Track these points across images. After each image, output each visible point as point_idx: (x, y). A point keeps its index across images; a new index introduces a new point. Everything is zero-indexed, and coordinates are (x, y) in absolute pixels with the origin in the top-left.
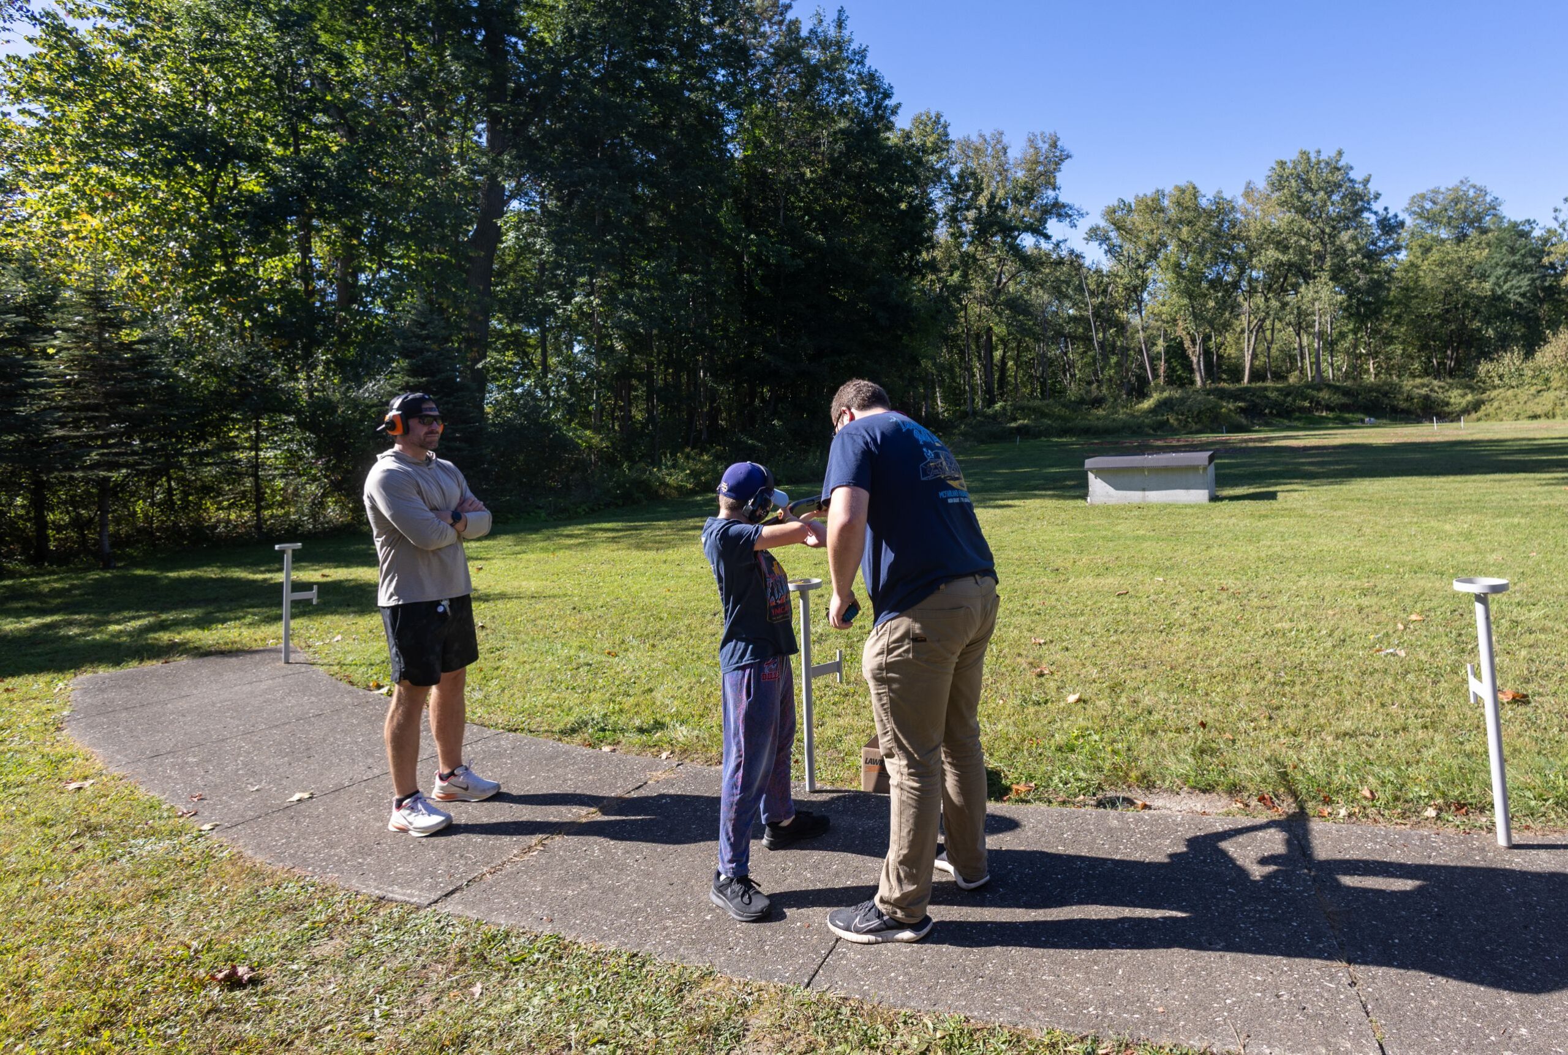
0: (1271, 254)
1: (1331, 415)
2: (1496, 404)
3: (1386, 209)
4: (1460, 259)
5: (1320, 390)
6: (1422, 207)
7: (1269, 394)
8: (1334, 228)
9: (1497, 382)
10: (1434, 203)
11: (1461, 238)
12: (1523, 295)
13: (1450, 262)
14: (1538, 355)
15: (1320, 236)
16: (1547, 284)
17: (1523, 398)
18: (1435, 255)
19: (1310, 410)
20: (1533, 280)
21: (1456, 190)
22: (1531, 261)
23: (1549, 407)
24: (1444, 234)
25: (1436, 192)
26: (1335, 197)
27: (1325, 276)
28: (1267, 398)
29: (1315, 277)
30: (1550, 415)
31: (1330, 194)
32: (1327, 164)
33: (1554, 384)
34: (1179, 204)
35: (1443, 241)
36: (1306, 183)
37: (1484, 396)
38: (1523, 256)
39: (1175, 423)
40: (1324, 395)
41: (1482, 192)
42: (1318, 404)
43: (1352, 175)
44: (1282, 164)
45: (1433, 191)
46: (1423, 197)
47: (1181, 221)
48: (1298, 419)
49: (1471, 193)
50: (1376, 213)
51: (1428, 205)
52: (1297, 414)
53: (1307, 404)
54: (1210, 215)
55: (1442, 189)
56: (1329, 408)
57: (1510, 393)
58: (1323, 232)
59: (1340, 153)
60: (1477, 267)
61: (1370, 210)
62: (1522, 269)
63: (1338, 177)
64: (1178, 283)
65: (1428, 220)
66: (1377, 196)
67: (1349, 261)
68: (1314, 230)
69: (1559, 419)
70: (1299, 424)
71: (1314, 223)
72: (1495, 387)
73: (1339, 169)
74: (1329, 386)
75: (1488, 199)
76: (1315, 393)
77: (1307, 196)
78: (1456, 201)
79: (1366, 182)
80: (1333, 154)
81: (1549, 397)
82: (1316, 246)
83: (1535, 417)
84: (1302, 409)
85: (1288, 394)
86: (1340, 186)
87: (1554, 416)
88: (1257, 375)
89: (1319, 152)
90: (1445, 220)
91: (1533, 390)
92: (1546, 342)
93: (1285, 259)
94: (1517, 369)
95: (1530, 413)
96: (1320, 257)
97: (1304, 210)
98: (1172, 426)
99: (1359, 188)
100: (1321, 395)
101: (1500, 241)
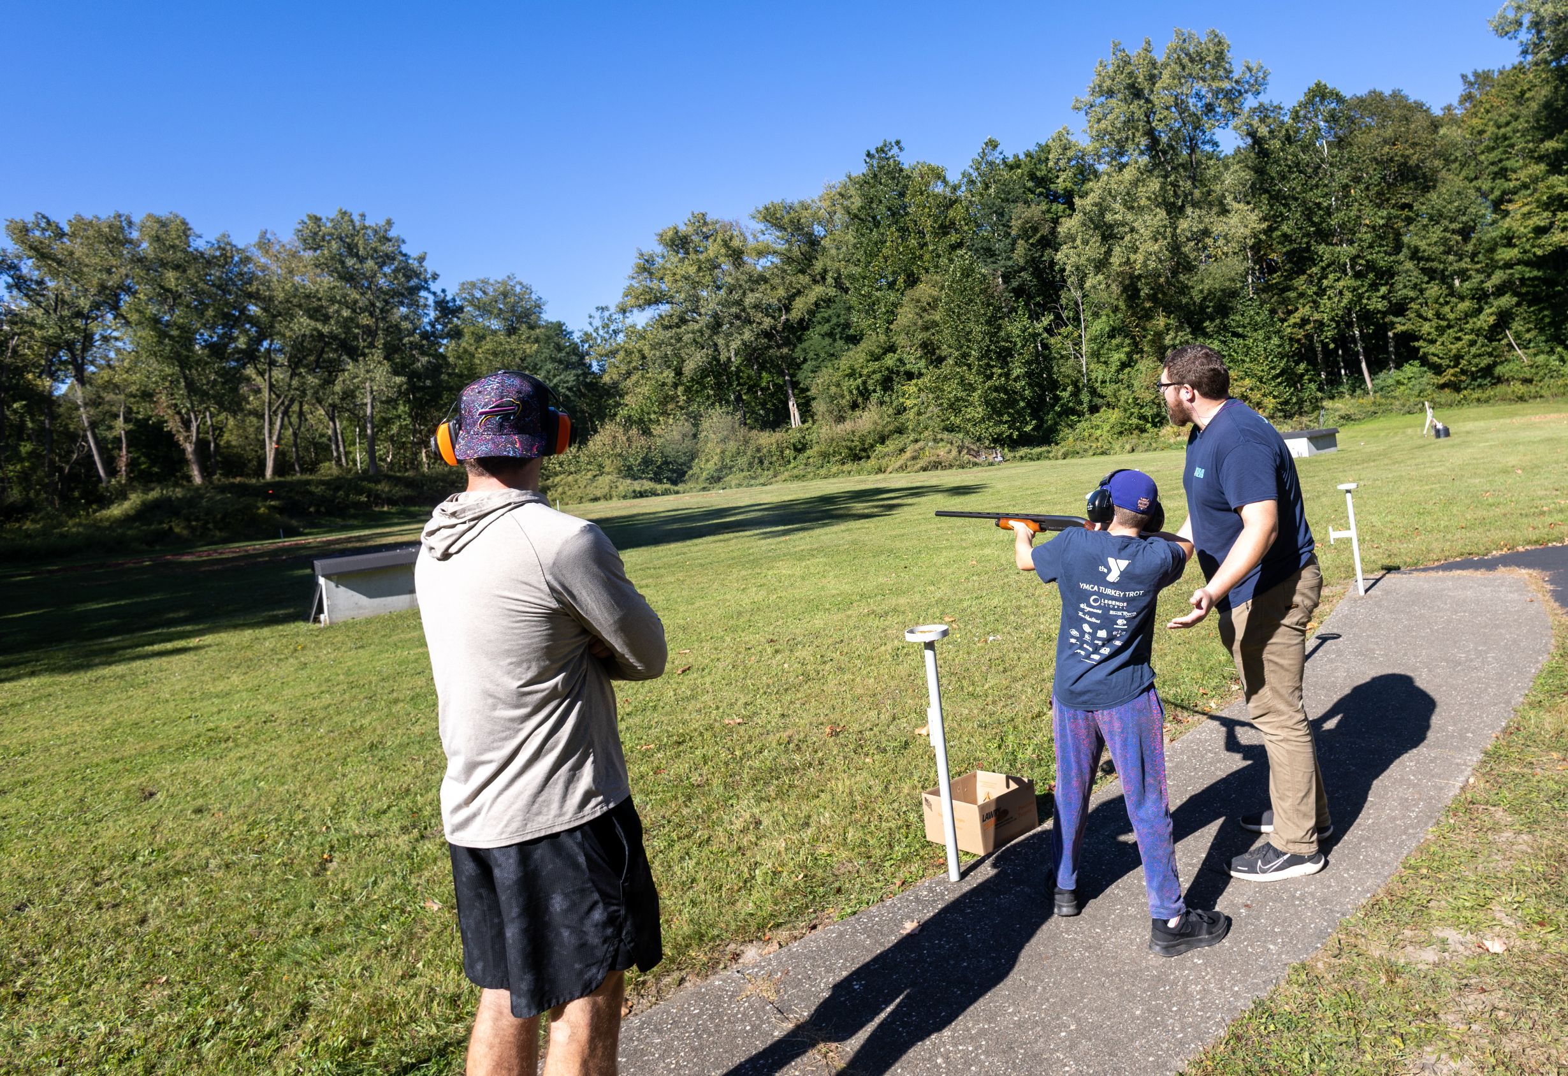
0: (303, 324)
1: (394, 510)
2: (560, 490)
3: (444, 291)
4: (512, 351)
5: (377, 482)
6: (473, 295)
7: (313, 488)
8: (387, 302)
9: (558, 469)
10: (484, 292)
11: (511, 331)
12: (570, 389)
13: (504, 352)
14: (591, 443)
15: (370, 309)
16: (588, 380)
17: (582, 484)
18: (488, 345)
19: (367, 505)
20: (578, 376)
21: (504, 283)
22: (574, 359)
23: (607, 489)
24: (495, 324)
25: (485, 282)
26: (387, 270)
27: (378, 354)
28: (312, 493)
29: (364, 355)
30: (607, 497)
31: (381, 266)
32: (376, 232)
33: (607, 469)
34: (157, 239)
35: (494, 332)
36: (352, 250)
37: (549, 482)
38: (568, 353)
39: (185, 532)
40: (383, 487)
41: (527, 289)
42: (378, 499)
43: (405, 249)
44: (317, 220)
45: (483, 282)
46: (473, 285)
47: (164, 264)
48: (354, 517)
49: (518, 289)
50: (434, 294)
51: (478, 294)
52: (352, 511)
53: (364, 499)
54: (209, 262)
55: (491, 281)
56: (391, 502)
57: (570, 478)
58: (373, 305)
59: (389, 223)
60: (529, 360)
61: (428, 289)
62: (568, 366)
63: (388, 248)
64: (160, 343)
65: (479, 309)
66: (435, 277)
67: (406, 340)
68: (363, 302)
69: (615, 499)
70: (356, 523)
71: (362, 294)
72: (556, 474)
73: (390, 240)
74: (388, 478)
75: (534, 297)
76: (372, 485)
77: (350, 262)
78: (505, 295)
79: (421, 259)
80: (382, 223)
81: (604, 481)
82: (365, 320)
83: (596, 499)
84: (357, 505)
85: (338, 489)
86: (394, 259)
87: (611, 498)
88: (282, 466)
89: (363, 216)
90: (496, 311)
91: (590, 475)
92: (596, 431)
93: (325, 330)
94: (575, 457)
95: (592, 496)
96: (370, 332)
97: (349, 277)
98: (179, 537)
99: (414, 264)
100: (379, 487)
101: (549, 338)
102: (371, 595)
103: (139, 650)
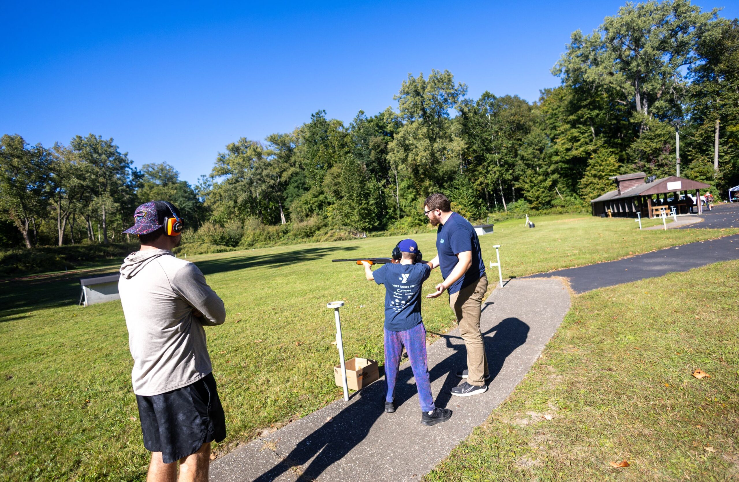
0: (75, 181)
1: (115, 258)
2: (186, 249)
3: (136, 168)
4: (165, 193)
5: (108, 247)
6: (148, 170)
7: (80, 250)
8: (111, 172)
9: (185, 241)
10: (153, 169)
11: (165, 185)
12: (190, 209)
13: (162, 194)
14: (199, 231)
15: (104, 175)
16: (198, 205)
17: (196, 247)
18: (155, 190)
19: (104, 256)
20: (193, 203)
21: (161, 165)
22: (192, 196)
23: (206, 249)
24: (158, 182)
25: (154, 164)
26: (111, 159)
27: (108, 194)
28: (79, 252)
29: (101, 194)
30: (206, 252)
31: (109, 157)
32: (106, 143)
33: (206, 241)
34: (9, 145)
35: (158, 185)
36: (95, 150)
37: (182, 246)
38: (189, 194)
39: (24, 268)
40: (111, 249)
41: (172, 168)
42: (108, 254)
43: (119, 150)
44: (80, 138)
45: (153, 164)
46: (149, 166)
47: (12, 155)
48: (98, 261)
49: (168, 168)
50: (132, 169)
51: (151, 169)
52: (97, 259)
53: (102, 254)
54: (33, 155)
55: (156, 164)
56: (114, 255)
57: (191, 245)
58: (105, 173)
59: (112, 140)
60: (173, 197)
61: (129, 167)
62: (189, 199)
63: (111, 150)
64: (11, 189)
65: (151, 175)
66: (132, 162)
67: (120, 188)
68: (100, 172)
69: (209, 253)
70: (99, 264)
71: (101, 169)
72: (185, 243)
73: (112, 147)
74: (113, 245)
75: (174, 171)
76: (105, 248)
77: (95, 156)
78: (162, 170)
79: (126, 155)
80: (109, 139)
81: (205, 246)
82: (101, 180)
83: (201, 253)
84: (100, 256)
85: (90, 250)
86: (114, 154)
87: (208, 253)
88: (66, 240)
89: (100, 137)
90: (158, 177)
91: (199, 243)
92: (201, 226)
93: (85, 184)
94: (192, 236)
95: (200, 252)
96: (104, 185)
97: (94, 162)
98: (21, 270)
99: (123, 157)
100: (109, 249)
101: (181, 188)
102: (105, 293)
103: (4, 318)
